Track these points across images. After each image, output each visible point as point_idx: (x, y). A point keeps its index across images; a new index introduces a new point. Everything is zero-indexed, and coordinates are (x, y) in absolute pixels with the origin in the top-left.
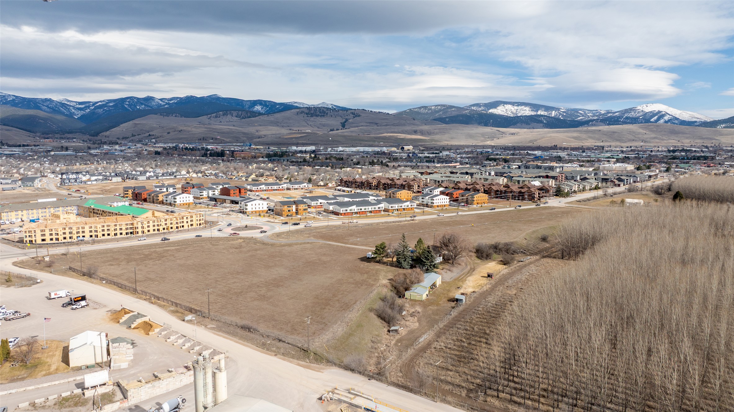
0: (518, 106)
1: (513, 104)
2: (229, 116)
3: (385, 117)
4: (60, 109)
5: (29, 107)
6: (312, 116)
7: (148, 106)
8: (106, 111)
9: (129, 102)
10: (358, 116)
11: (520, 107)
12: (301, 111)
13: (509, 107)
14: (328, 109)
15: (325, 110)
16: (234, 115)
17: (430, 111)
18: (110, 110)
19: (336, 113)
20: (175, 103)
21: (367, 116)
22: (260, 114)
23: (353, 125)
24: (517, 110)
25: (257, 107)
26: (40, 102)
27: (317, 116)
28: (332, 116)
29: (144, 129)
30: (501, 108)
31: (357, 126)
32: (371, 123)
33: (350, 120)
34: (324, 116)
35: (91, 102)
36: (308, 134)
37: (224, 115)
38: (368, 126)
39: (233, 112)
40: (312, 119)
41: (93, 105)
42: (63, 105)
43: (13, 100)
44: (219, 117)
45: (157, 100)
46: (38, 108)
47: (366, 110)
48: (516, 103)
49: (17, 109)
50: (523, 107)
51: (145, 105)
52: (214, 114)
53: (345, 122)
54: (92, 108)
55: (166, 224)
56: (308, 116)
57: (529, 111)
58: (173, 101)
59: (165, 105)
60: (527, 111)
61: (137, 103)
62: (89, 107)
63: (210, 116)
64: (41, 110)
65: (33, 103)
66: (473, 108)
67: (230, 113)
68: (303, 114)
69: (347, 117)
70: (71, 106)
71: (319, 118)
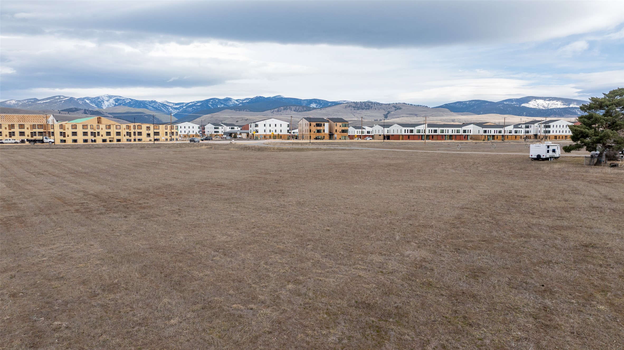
0: (550, 100)
1: (544, 99)
2: (288, 110)
3: (424, 110)
4: (161, 109)
5: (139, 107)
6: (358, 109)
7: (226, 105)
8: (195, 109)
9: (212, 102)
10: (399, 109)
11: (551, 102)
12: (349, 105)
13: (541, 102)
14: (372, 103)
15: (370, 104)
16: (292, 109)
17: (465, 106)
18: (197, 109)
19: (379, 107)
20: (247, 102)
21: (407, 109)
22: (314, 108)
23: (395, 116)
24: (549, 104)
25: (312, 105)
26: (148, 104)
27: (363, 109)
28: (376, 109)
29: (218, 119)
30: (533, 102)
31: (398, 117)
32: (411, 114)
33: (392, 113)
34: (369, 109)
35: (184, 103)
36: (354, 122)
37: (284, 109)
38: (409, 117)
39: (292, 107)
40: (358, 111)
41: (186, 105)
42: (163, 105)
43: (130, 102)
44: (281, 111)
45: (233, 101)
46: (146, 107)
47: (406, 104)
48: (548, 98)
49: (130, 108)
50: (554, 102)
51: (224, 105)
52: (277, 109)
53: (388, 114)
54: (184, 107)
55: (108, 134)
56: (355, 109)
57: (561, 105)
58: (245, 101)
59: (239, 104)
60: (559, 105)
61: (218, 103)
62: (183, 107)
63: (273, 110)
64: (148, 109)
65: (143, 104)
66: (505, 103)
67: (290, 108)
68: (351, 108)
69: (389, 110)
70: (169, 106)
71: (364, 111)
